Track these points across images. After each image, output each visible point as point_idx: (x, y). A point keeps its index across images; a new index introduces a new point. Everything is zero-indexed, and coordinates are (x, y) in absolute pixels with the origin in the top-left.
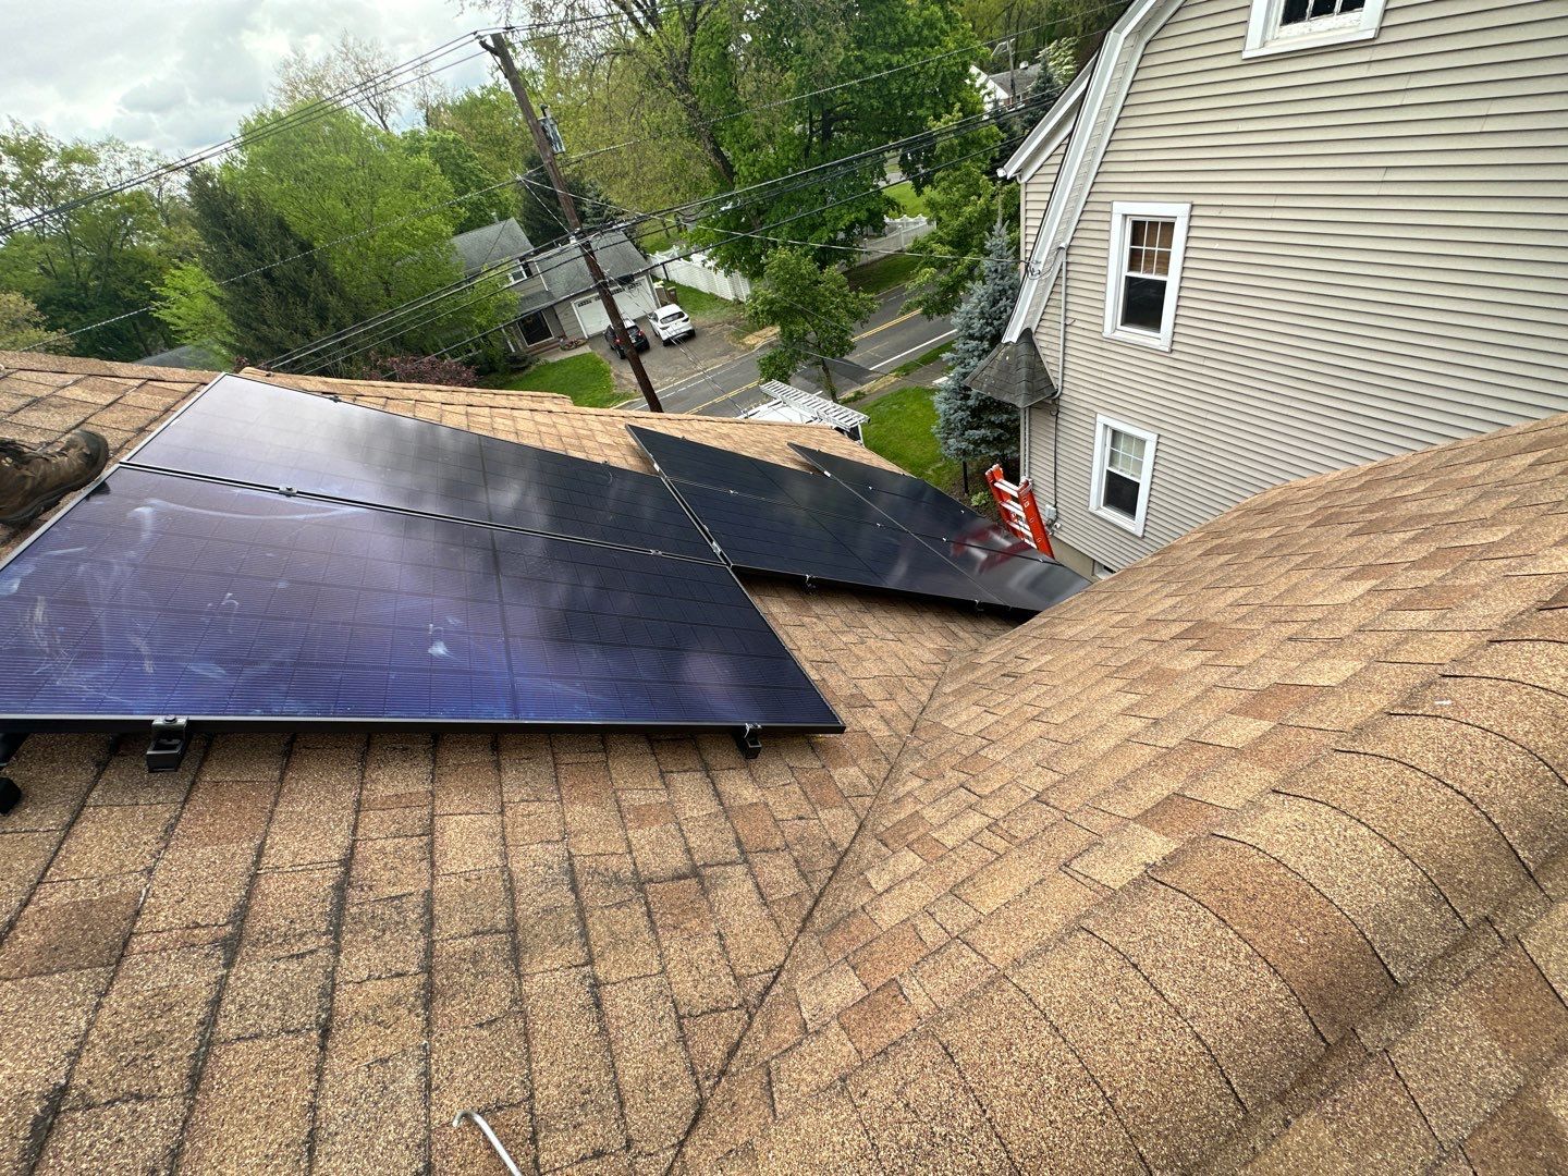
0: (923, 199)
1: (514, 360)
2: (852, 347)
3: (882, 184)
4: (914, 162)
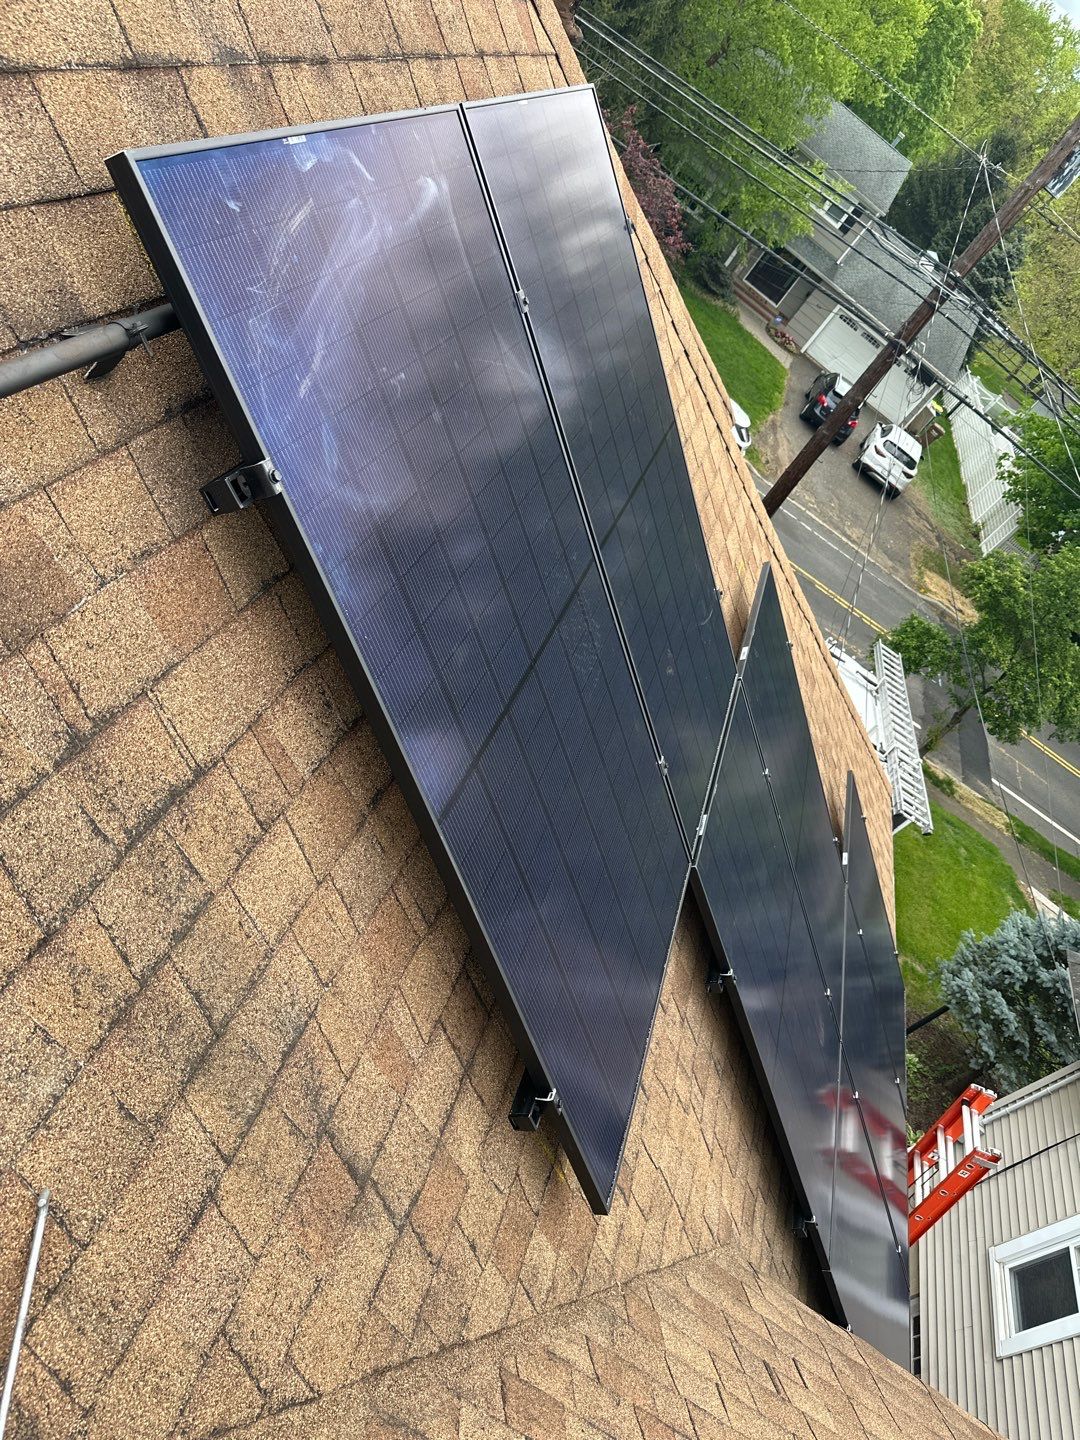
1: (716, 273)
2: (1012, 739)
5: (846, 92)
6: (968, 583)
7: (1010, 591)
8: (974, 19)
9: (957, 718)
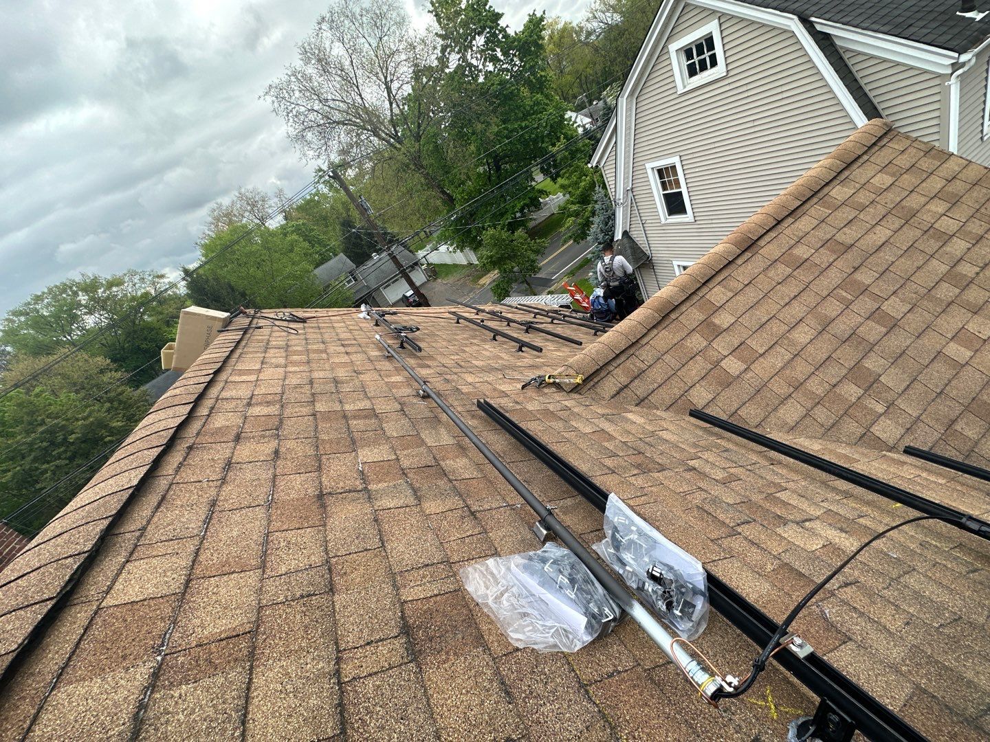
0: (557, 185)
2: (540, 269)
3: (533, 183)
4: (548, 169)
5: (311, 267)
6: (485, 270)
7: (491, 257)
8: (301, 222)
9: (528, 284)
